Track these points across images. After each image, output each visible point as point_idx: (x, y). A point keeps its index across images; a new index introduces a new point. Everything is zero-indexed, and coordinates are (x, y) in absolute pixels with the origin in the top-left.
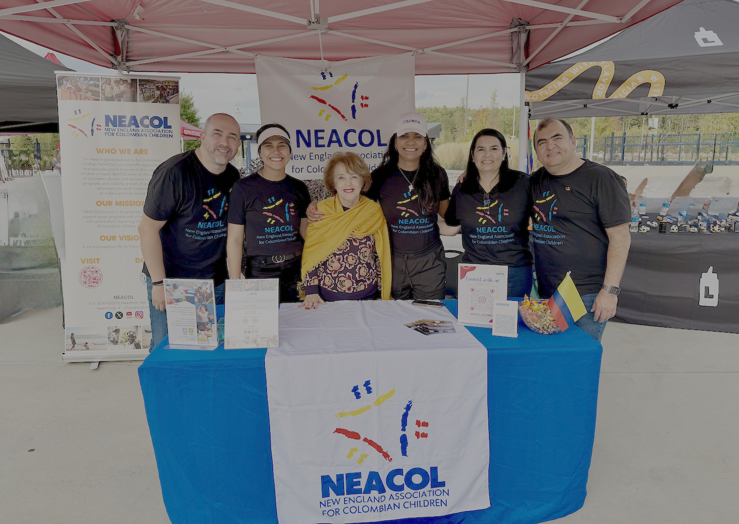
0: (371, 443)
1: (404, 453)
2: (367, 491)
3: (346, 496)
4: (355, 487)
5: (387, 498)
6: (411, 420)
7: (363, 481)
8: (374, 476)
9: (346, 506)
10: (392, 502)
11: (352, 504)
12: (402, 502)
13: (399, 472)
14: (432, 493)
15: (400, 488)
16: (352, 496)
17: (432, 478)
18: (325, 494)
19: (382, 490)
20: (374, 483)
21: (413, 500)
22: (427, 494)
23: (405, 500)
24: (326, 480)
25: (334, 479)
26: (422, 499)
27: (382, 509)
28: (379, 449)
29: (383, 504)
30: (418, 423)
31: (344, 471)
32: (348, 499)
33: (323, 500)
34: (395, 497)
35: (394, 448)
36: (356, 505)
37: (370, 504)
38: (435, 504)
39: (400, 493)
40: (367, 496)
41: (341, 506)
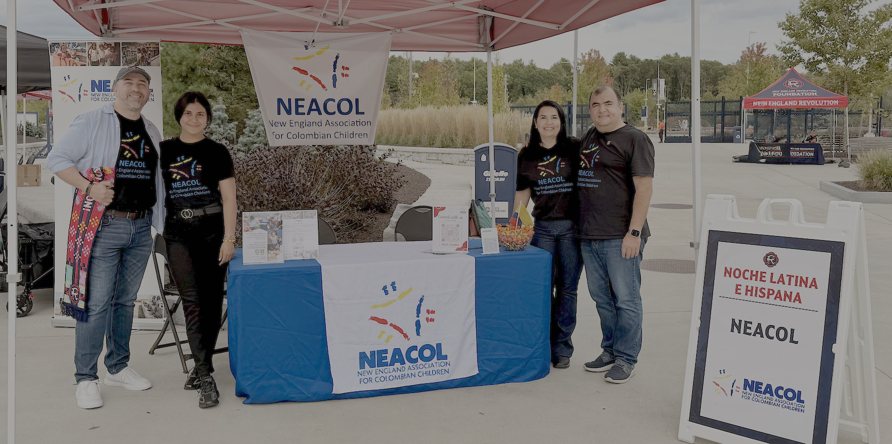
0: (395, 327)
1: (418, 334)
2: (392, 364)
3: (377, 368)
4: (383, 361)
5: (407, 369)
6: (423, 309)
7: (389, 356)
8: (397, 351)
9: (377, 376)
10: (410, 372)
11: (381, 374)
12: (416, 371)
13: (414, 348)
14: (438, 364)
15: (416, 361)
16: (381, 368)
17: (437, 352)
18: (362, 366)
19: (403, 363)
20: (397, 357)
21: (424, 370)
22: (434, 364)
23: (419, 370)
24: (363, 356)
25: (369, 355)
26: (431, 369)
27: (403, 377)
28: (401, 331)
29: (403, 373)
30: (428, 311)
31: (376, 348)
32: (378, 370)
33: (360, 371)
34: (412, 368)
35: (411, 330)
36: (384, 375)
37: (394, 374)
38: (440, 373)
39: (415, 364)
40: (391, 368)
41: (373, 376)
